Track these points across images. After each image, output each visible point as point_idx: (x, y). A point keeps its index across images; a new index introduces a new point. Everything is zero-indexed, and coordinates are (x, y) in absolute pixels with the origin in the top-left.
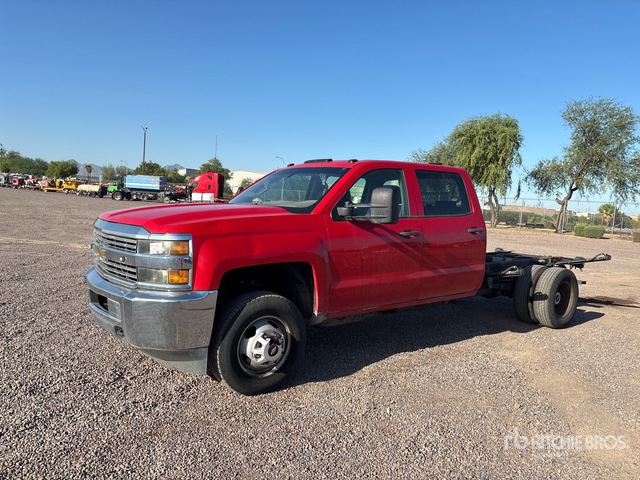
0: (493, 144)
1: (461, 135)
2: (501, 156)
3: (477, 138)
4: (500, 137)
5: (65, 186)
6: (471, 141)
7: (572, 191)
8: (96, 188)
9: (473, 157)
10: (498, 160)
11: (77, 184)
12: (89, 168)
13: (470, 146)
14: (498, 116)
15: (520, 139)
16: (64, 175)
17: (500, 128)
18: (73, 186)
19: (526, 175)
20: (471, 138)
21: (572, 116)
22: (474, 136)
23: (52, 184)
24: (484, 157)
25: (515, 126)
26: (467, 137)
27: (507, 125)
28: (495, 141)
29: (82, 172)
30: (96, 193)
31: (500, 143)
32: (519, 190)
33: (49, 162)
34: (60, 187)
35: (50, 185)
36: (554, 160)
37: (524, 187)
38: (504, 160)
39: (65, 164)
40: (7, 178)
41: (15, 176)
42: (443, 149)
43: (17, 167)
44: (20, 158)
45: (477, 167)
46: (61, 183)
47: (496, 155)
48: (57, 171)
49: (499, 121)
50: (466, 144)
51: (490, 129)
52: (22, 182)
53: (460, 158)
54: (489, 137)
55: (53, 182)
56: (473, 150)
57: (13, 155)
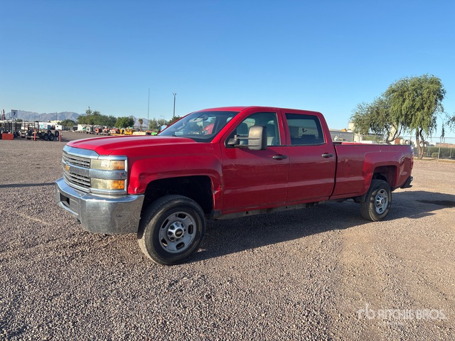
0: (420, 97)
1: (394, 91)
2: (426, 106)
3: (407, 93)
4: (425, 93)
5: (125, 132)
6: (402, 96)
9: (404, 107)
10: (423, 108)
11: (133, 131)
12: (141, 121)
13: (401, 99)
14: (425, 76)
15: (443, 93)
16: (125, 126)
17: (425, 85)
18: (130, 133)
19: (448, 119)
20: (402, 94)
22: (405, 92)
23: (118, 132)
24: (413, 107)
25: (438, 83)
26: (399, 92)
27: (432, 83)
28: (421, 94)
29: (137, 124)
31: (425, 95)
32: (443, 131)
33: (117, 117)
34: (122, 134)
35: (117, 133)
37: (447, 129)
38: (429, 109)
39: (126, 119)
40: (92, 129)
41: (97, 127)
42: (381, 102)
43: (98, 121)
44: (100, 115)
45: (406, 115)
46: (123, 131)
47: (422, 105)
48: (122, 123)
49: (426, 80)
50: (398, 98)
51: (418, 86)
52: (100, 131)
53: (393, 108)
54: (416, 92)
55: (119, 130)
56: (404, 102)
57: (96, 114)
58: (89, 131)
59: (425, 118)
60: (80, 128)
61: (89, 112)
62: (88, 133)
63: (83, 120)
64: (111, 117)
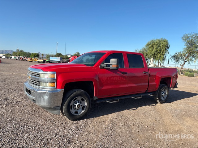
0: (159, 47)
1: (149, 45)
2: (162, 51)
4: (161, 45)
5: (34, 60)
7: (185, 62)
8: (42, 61)
9: (153, 51)
10: (161, 52)
11: (38, 59)
12: (43, 55)
13: (152, 48)
14: (162, 39)
15: (169, 46)
16: (35, 57)
17: (161, 42)
18: (36, 60)
19: (171, 57)
20: (152, 46)
21: (185, 38)
22: (153, 45)
24: (157, 51)
25: (167, 42)
26: (151, 45)
27: (164, 42)
29: (41, 56)
30: (42, 62)
31: (161, 47)
32: (169, 62)
33: (31, 53)
34: (33, 60)
36: (180, 52)
37: (170, 60)
38: (163, 52)
39: (36, 54)
40: (19, 58)
41: (21, 57)
42: (145, 49)
43: (22, 55)
44: (23, 52)
45: (154, 55)
46: (33, 59)
47: (160, 51)
48: (33, 56)
49: (162, 40)
50: (151, 47)
51: (159, 43)
52: (23, 59)
53: (149, 52)
54: (158, 45)
55: (31, 59)
56: (153, 49)
57: (21, 51)
58: (17, 59)
59: (161, 56)
60: (13, 57)
61: (18, 50)
62: (16, 60)
63: (15, 54)
64: (28, 53)
